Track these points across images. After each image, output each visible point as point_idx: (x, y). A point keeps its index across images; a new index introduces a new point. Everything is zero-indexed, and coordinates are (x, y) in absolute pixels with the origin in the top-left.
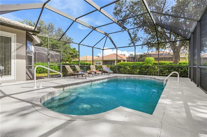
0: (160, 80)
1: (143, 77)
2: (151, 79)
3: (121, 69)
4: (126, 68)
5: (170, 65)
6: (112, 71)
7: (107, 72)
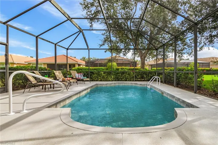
0: (142, 85)
1: (123, 83)
2: (132, 85)
3: (94, 76)
4: (101, 74)
5: (142, 71)
6: (87, 78)
7: (83, 80)
